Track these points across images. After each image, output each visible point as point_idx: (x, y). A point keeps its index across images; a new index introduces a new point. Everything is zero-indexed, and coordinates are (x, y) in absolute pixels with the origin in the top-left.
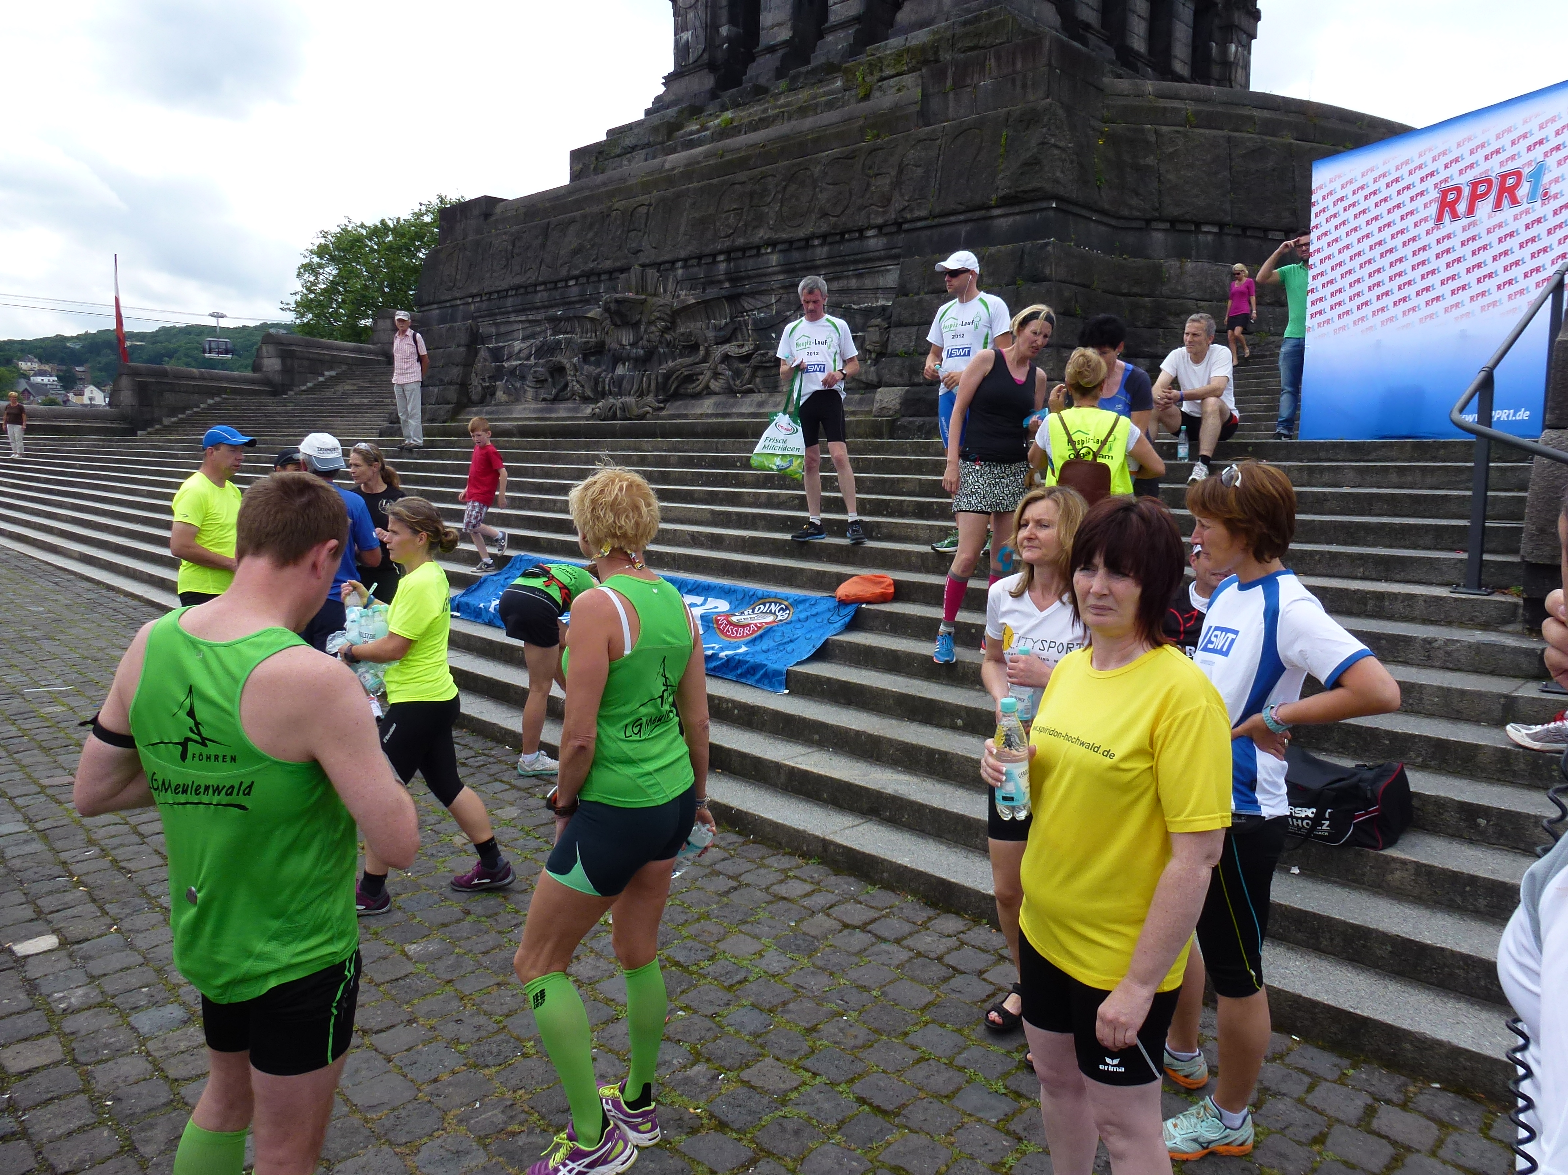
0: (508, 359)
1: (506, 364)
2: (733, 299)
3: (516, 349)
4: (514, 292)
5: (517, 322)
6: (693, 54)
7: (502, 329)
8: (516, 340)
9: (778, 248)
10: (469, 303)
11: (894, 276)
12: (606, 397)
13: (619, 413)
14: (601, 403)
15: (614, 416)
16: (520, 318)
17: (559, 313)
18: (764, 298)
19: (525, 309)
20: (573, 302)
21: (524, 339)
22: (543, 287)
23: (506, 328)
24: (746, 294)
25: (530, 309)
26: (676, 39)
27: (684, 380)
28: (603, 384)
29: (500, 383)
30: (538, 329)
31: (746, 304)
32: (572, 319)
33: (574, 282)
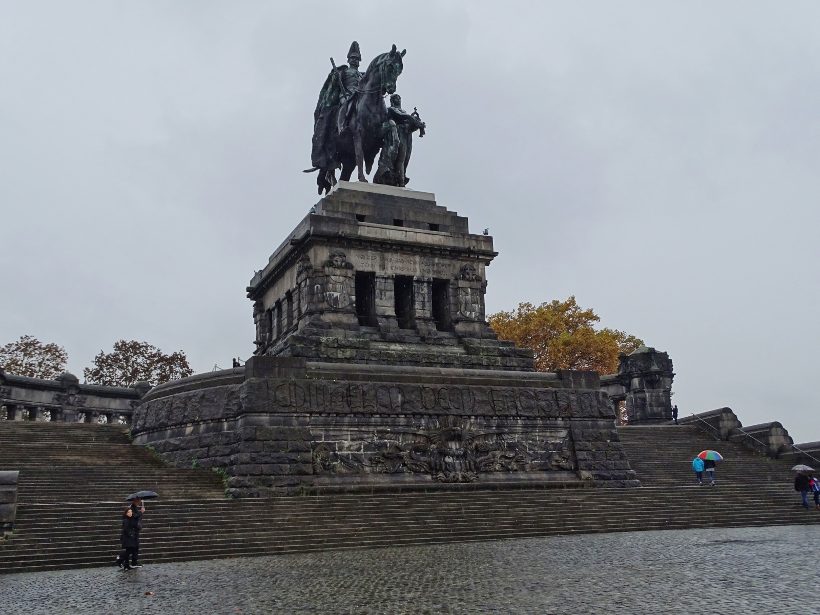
1: (338, 453)
2: (499, 435)
3: (346, 445)
4: (352, 415)
5: (348, 431)
6: (342, 305)
7: (331, 433)
8: (345, 440)
9: (522, 418)
10: (306, 417)
11: (563, 433)
12: (443, 472)
13: (461, 479)
14: (441, 475)
15: (457, 481)
16: (352, 429)
17: (389, 429)
18: (513, 435)
19: (359, 425)
20: (399, 425)
21: (352, 440)
22: (378, 416)
23: (335, 433)
24: (506, 433)
25: (363, 425)
26: (328, 293)
27: (486, 465)
28: (441, 465)
29: (337, 463)
30: (366, 436)
31: (505, 436)
32: (399, 433)
33: (403, 416)
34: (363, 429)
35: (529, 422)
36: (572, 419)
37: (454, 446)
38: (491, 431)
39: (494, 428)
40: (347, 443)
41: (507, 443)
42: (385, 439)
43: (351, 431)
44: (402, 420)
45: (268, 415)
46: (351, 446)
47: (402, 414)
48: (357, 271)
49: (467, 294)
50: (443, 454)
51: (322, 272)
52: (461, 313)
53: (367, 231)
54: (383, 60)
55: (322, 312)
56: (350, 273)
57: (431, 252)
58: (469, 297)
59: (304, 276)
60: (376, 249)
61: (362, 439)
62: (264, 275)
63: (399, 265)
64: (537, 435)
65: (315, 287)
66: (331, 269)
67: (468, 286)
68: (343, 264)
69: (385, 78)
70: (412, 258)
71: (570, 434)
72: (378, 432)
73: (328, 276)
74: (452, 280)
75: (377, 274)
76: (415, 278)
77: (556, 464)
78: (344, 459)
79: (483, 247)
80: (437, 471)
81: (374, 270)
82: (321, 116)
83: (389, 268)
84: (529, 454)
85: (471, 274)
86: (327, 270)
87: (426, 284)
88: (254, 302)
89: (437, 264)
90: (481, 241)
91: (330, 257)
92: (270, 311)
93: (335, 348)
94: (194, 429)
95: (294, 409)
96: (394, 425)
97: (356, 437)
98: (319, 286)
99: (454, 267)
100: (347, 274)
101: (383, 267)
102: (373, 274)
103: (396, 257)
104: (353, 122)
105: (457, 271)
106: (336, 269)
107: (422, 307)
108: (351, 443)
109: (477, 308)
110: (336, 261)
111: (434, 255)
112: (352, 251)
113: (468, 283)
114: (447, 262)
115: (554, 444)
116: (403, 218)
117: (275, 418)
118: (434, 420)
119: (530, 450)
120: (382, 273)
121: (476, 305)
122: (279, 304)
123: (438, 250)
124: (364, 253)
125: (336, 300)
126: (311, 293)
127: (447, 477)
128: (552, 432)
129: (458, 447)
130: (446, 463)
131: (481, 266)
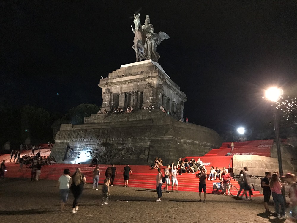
0: (75, 151)
1: (75, 152)
2: (123, 144)
6: (107, 105)
7: (74, 146)
9: (131, 138)
10: (68, 141)
11: (149, 144)
18: (128, 145)
21: (79, 147)
24: (125, 144)
25: (82, 143)
26: (104, 102)
29: (73, 155)
41: (126, 148)
45: (60, 141)
48: (114, 94)
52: (144, 101)
53: (116, 80)
58: (148, 95)
61: (82, 147)
63: (126, 89)
64: (138, 145)
73: (104, 97)
76: (131, 92)
83: (123, 91)
89: (139, 85)
99: (144, 85)
100: (109, 95)
102: (118, 94)
103: (125, 86)
106: (106, 94)
107: (133, 102)
109: (150, 98)
112: (112, 88)
113: (147, 89)
115: (145, 148)
116: (132, 72)
118: (101, 140)
119: (134, 150)
120: (121, 93)
124: (116, 87)
128: (144, 143)
129: (105, 149)
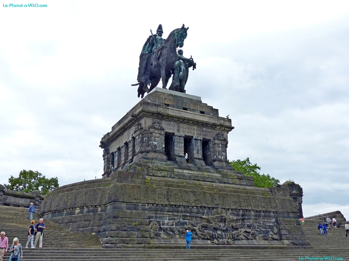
2: (243, 219)
3: (166, 222)
4: (170, 206)
5: (167, 214)
6: (158, 148)
7: (158, 215)
8: (165, 219)
9: (254, 211)
10: (145, 205)
11: (274, 220)
12: (216, 239)
13: (226, 243)
14: (215, 241)
15: (224, 244)
16: (169, 213)
17: (188, 215)
18: (249, 220)
19: (173, 211)
20: (193, 213)
21: (169, 220)
22: (183, 207)
23: (161, 216)
24: (246, 219)
25: (175, 212)
26: (151, 142)
27: (237, 236)
28: (215, 235)
29: (162, 232)
30: (176, 218)
31: (246, 221)
32: (193, 217)
33: (196, 208)
34: (175, 214)
35: (257, 213)
36: (278, 213)
37: (222, 225)
38: (239, 218)
39: (241, 216)
40: (166, 221)
41: (247, 225)
42: (186, 220)
43: (169, 214)
44: (195, 210)
45: (126, 203)
46: (168, 223)
47: (195, 206)
48: (166, 132)
49: (219, 147)
50: (216, 229)
51: (148, 131)
52: (216, 156)
53: (172, 112)
54: (177, 31)
55: (148, 152)
56: (163, 133)
57: (202, 125)
58: (220, 149)
59: (138, 133)
60: (175, 121)
61: (174, 219)
62: (110, 135)
63: (187, 130)
64: (261, 221)
65: (145, 139)
66: (153, 130)
67: (220, 143)
68: (160, 127)
69: (178, 39)
70: (192, 127)
71: (277, 221)
72: (183, 216)
73: (151, 133)
74: (212, 140)
75: (176, 134)
76: (194, 137)
77: (271, 236)
78: (165, 230)
79: (227, 124)
80: (213, 238)
81: (174, 132)
82: (143, 57)
83: (182, 132)
84: (257, 231)
85: (221, 137)
86: (151, 130)
87: (199, 141)
88: (103, 149)
89: (205, 131)
90: (226, 121)
91: (153, 124)
92: (113, 154)
93: (157, 170)
94: (80, 211)
95: (139, 201)
96: (191, 212)
97: (171, 218)
98: (147, 138)
99: (213, 133)
100: (161, 132)
101: (178, 131)
102: (173, 134)
103: (185, 126)
104: (161, 60)
105: (214, 135)
106: (156, 130)
107: (197, 152)
108: (168, 221)
109: (224, 155)
110: (156, 126)
111: (204, 127)
112: (163, 121)
113: (220, 141)
114: (209, 130)
115: (270, 226)
116: (187, 107)
117: (129, 205)
118: (211, 210)
119: (258, 228)
120: (178, 134)
121: (224, 153)
122: (119, 149)
123: (205, 123)
124: (169, 123)
125: (155, 146)
126: (142, 142)
127: (219, 242)
128: (268, 219)
129: (224, 226)
130: (218, 234)
131: (225, 133)
